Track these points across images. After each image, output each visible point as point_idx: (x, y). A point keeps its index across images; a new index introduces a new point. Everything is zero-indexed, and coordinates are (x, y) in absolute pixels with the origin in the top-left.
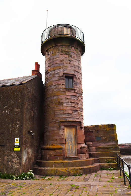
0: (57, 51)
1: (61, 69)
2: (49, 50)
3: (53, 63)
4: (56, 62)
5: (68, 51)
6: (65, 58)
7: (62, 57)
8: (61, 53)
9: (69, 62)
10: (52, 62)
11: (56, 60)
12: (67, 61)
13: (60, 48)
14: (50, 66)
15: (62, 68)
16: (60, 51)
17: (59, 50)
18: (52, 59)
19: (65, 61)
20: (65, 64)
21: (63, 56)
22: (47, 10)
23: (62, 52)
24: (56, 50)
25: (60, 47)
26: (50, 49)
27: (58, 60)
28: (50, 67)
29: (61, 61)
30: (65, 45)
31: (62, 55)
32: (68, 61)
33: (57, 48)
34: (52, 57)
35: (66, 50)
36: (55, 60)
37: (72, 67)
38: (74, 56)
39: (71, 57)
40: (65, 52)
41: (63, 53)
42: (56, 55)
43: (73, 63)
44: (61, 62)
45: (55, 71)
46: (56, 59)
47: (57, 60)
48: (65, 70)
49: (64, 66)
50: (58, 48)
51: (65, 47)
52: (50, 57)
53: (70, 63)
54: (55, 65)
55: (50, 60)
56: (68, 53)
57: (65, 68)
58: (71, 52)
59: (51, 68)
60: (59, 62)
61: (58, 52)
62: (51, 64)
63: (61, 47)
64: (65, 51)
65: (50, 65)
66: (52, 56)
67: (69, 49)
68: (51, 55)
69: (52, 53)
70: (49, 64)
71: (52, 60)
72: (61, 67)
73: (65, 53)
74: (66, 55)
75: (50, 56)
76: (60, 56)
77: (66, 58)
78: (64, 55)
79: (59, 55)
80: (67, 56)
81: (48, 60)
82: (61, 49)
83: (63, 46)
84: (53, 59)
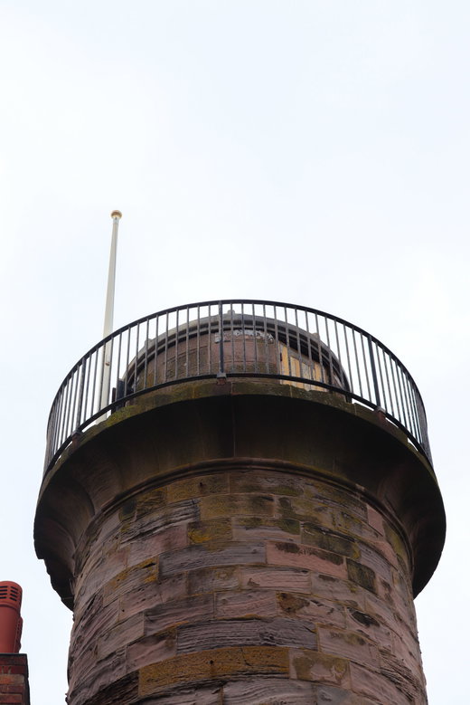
0: (247, 514)
1: (293, 674)
2: (149, 496)
3: (196, 614)
4: (233, 605)
5: (343, 530)
6: (321, 585)
7: (296, 570)
8: (287, 537)
9: (356, 627)
10: (190, 601)
11: (233, 583)
12: (337, 616)
13: (271, 490)
14: (158, 638)
15: (303, 666)
16: (276, 516)
17: (260, 502)
18: (190, 575)
19: (323, 611)
20: (323, 634)
21: (298, 565)
22: (116, 214)
23: (289, 523)
24: (232, 499)
25: (269, 482)
26: (169, 487)
27: (254, 588)
28: (169, 648)
29: (290, 603)
30: (316, 476)
31: (290, 548)
32: (351, 621)
33: (240, 483)
34: (193, 557)
35: (326, 521)
36: (224, 584)
37: (383, 681)
38: (386, 585)
39: (371, 589)
40: (314, 533)
41: (296, 539)
42: (229, 543)
43: (385, 644)
44: (289, 611)
45: (226, 690)
46: (230, 575)
47: (240, 589)
48: (330, 695)
49: (312, 657)
50: (251, 489)
51: (312, 489)
52: (167, 555)
53: (362, 642)
54: (225, 631)
55: (162, 579)
56: (339, 548)
57: (327, 675)
58: (363, 542)
59: (177, 661)
60: (268, 607)
61: (254, 523)
62: (173, 622)
63: (275, 484)
64: (314, 526)
65: (156, 629)
66: (190, 548)
67: (349, 518)
68: (182, 541)
69: (193, 526)
70: (152, 615)
71: (183, 583)
72: (292, 657)
73: (321, 544)
74: (324, 556)
75: (168, 545)
76: (276, 557)
77: (329, 585)
78: (313, 553)
79: (261, 544)
80: (339, 571)
81: (134, 582)
82: (276, 498)
83: (301, 483)
84: (202, 573)
